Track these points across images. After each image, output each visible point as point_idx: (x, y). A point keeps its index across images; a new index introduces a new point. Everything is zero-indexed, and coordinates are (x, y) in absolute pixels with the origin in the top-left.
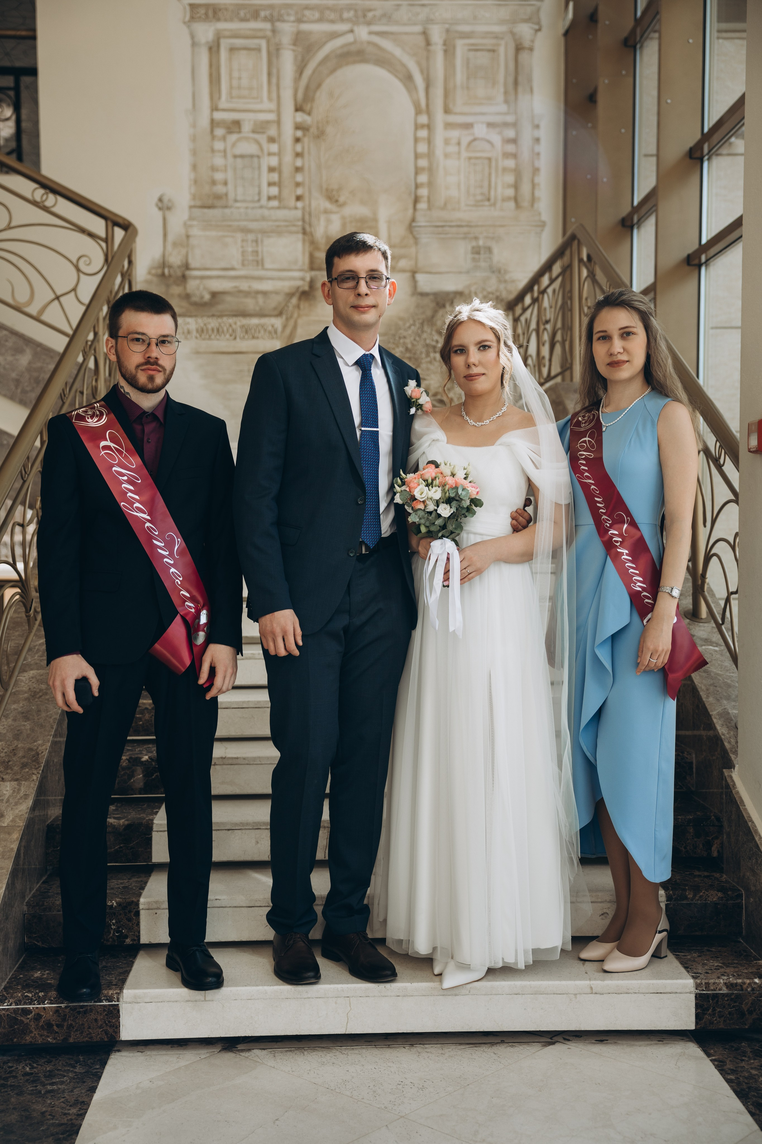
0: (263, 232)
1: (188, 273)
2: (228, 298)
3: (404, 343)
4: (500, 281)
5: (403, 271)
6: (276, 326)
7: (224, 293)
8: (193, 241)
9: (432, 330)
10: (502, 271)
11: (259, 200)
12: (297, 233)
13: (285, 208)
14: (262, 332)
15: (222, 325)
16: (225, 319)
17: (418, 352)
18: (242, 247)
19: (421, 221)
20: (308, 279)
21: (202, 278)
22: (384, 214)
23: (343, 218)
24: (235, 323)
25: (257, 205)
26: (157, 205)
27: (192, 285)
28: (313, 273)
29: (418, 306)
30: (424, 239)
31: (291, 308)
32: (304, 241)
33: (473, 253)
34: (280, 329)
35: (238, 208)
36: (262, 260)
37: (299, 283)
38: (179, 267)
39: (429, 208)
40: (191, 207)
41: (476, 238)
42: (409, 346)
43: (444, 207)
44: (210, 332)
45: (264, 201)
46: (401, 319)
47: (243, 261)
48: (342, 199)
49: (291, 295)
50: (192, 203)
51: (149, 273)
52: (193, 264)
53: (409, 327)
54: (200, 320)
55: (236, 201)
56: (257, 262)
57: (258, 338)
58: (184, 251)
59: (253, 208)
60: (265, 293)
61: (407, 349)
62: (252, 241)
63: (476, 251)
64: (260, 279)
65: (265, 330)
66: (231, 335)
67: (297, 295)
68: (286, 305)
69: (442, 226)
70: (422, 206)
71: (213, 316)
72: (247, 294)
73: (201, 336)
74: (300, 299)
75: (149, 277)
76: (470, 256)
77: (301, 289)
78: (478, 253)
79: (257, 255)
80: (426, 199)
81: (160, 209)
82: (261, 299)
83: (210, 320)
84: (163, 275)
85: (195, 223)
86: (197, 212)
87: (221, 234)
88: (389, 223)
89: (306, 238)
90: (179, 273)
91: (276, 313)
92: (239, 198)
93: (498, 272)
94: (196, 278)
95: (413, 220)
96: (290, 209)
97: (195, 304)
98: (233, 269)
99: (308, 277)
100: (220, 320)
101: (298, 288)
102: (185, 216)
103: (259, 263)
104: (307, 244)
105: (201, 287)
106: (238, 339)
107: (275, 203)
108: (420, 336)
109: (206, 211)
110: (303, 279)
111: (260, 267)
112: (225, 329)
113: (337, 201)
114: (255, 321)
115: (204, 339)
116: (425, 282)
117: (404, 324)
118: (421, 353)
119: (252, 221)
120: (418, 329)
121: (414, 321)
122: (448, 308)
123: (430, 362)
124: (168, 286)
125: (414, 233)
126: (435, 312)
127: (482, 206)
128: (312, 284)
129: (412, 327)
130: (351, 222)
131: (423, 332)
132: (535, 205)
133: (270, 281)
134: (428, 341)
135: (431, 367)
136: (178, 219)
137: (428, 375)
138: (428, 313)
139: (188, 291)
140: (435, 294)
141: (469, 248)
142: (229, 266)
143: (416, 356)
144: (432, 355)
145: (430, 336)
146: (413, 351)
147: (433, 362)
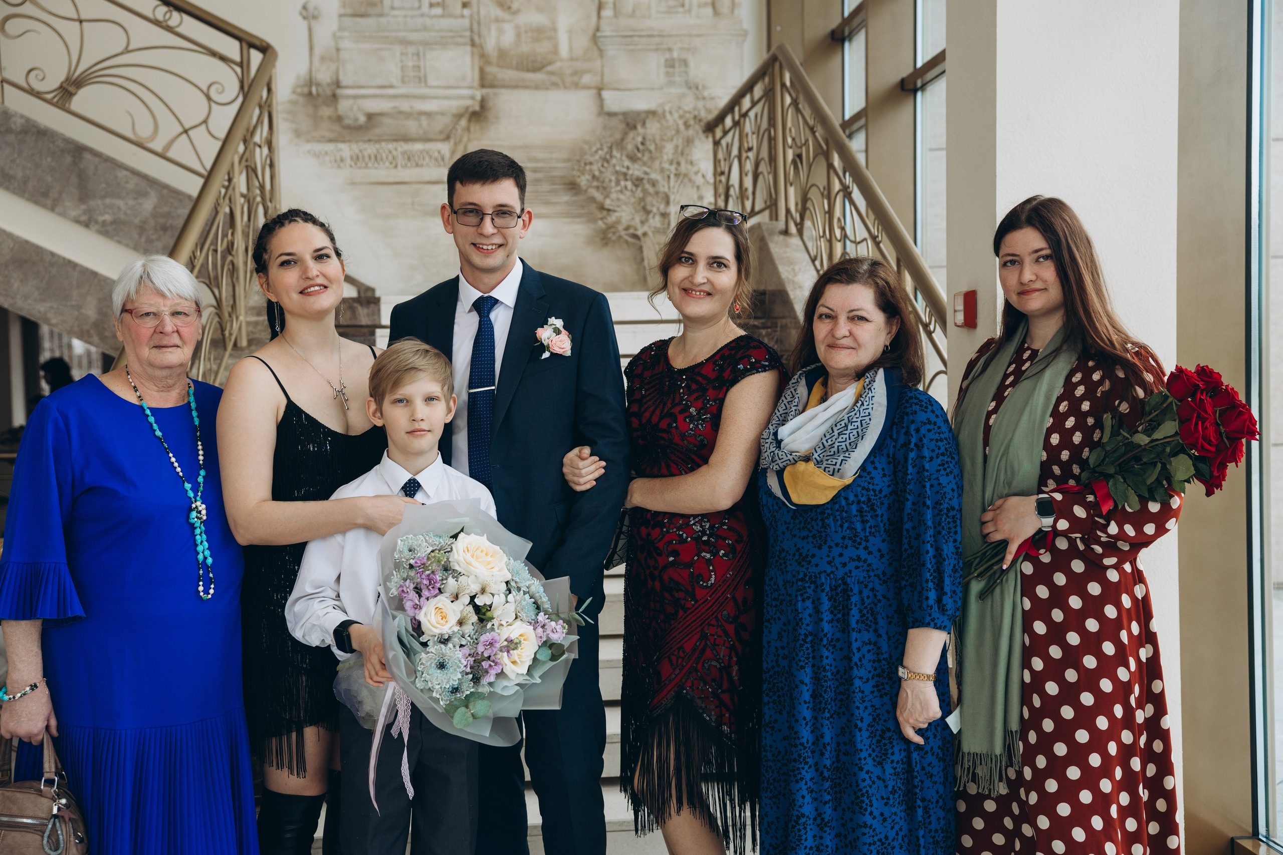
0: (426, 44)
1: (339, 91)
2: (387, 121)
3: (591, 170)
4: (697, 98)
5: (588, 87)
6: (443, 152)
7: (381, 114)
8: (344, 55)
9: (622, 155)
10: (700, 87)
11: (420, 7)
12: (465, 44)
13: (450, 16)
14: (427, 159)
15: (381, 151)
16: (383, 144)
17: (607, 180)
18: (402, 61)
19: (607, 30)
20: (479, 98)
21: (356, 97)
22: (564, 22)
23: (517, 27)
24: (396, 149)
25: (417, 12)
26: (301, 14)
27: (344, 106)
28: (485, 91)
29: (605, 127)
30: (611, 50)
31: (459, 131)
32: (473, 54)
33: (666, 67)
34: (447, 155)
35: (396, 16)
36: (425, 76)
37: (469, 102)
38: (329, 85)
39: (616, 16)
40: (341, 16)
41: (670, 50)
42: (597, 173)
43: (632, 15)
44: (367, 159)
45: (425, 8)
46: (586, 142)
47: (403, 77)
48: (515, 6)
49: (459, 116)
50: (342, 11)
51: (294, 92)
52: (344, 81)
53: (596, 152)
54: (354, 146)
55: (393, 8)
56: (420, 78)
57: (422, 166)
58: (333, 67)
59: (412, 17)
60: (429, 114)
61: (594, 177)
62: (413, 54)
63: (670, 64)
64: (423, 97)
65: (431, 157)
66: (391, 163)
67: (467, 116)
68: (454, 128)
69: (631, 36)
70: (607, 13)
71: (370, 141)
72: (408, 115)
73: (355, 164)
74: (470, 120)
75: (294, 97)
76: (663, 70)
77: (471, 110)
78: (673, 66)
79: (419, 71)
80: (611, 5)
81: (305, 18)
82: (424, 121)
83: (366, 146)
84: (310, 94)
85: (346, 34)
86: (348, 21)
87: (376, 46)
88: (570, 32)
89: (475, 50)
90: (329, 92)
91: (443, 136)
92: (396, 5)
93: (695, 87)
94: (348, 97)
95: (598, 29)
96: (456, 17)
97: (348, 128)
98: (391, 87)
99: (478, 94)
100: (377, 146)
101: (467, 108)
102: (335, 26)
103: (422, 80)
104: (477, 58)
105: (355, 108)
106: (399, 167)
107: (438, 11)
108: (608, 162)
109: (358, 20)
110: (472, 98)
111: (423, 84)
112: (384, 156)
113: (509, 8)
114: (418, 146)
115: (360, 168)
116: (614, 101)
117: (590, 148)
118: (610, 181)
119: (412, 31)
120: (606, 153)
121: (602, 145)
122: (640, 129)
123: (621, 192)
124: (316, 107)
125: (599, 44)
126: (625, 134)
127: (677, 12)
128: (483, 103)
129: (600, 152)
130: (526, 32)
131: (611, 157)
132: (736, 12)
133: (435, 101)
134: (618, 168)
135: (622, 197)
136: (326, 30)
137: (618, 206)
138: (618, 136)
139: (340, 112)
140: (625, 114)
141: (662, 61)
142: (387, 83)
143: (605, 185)
144: (623, 183)
145: (620, 161)
146: (601, 179)
147: (624, 191)
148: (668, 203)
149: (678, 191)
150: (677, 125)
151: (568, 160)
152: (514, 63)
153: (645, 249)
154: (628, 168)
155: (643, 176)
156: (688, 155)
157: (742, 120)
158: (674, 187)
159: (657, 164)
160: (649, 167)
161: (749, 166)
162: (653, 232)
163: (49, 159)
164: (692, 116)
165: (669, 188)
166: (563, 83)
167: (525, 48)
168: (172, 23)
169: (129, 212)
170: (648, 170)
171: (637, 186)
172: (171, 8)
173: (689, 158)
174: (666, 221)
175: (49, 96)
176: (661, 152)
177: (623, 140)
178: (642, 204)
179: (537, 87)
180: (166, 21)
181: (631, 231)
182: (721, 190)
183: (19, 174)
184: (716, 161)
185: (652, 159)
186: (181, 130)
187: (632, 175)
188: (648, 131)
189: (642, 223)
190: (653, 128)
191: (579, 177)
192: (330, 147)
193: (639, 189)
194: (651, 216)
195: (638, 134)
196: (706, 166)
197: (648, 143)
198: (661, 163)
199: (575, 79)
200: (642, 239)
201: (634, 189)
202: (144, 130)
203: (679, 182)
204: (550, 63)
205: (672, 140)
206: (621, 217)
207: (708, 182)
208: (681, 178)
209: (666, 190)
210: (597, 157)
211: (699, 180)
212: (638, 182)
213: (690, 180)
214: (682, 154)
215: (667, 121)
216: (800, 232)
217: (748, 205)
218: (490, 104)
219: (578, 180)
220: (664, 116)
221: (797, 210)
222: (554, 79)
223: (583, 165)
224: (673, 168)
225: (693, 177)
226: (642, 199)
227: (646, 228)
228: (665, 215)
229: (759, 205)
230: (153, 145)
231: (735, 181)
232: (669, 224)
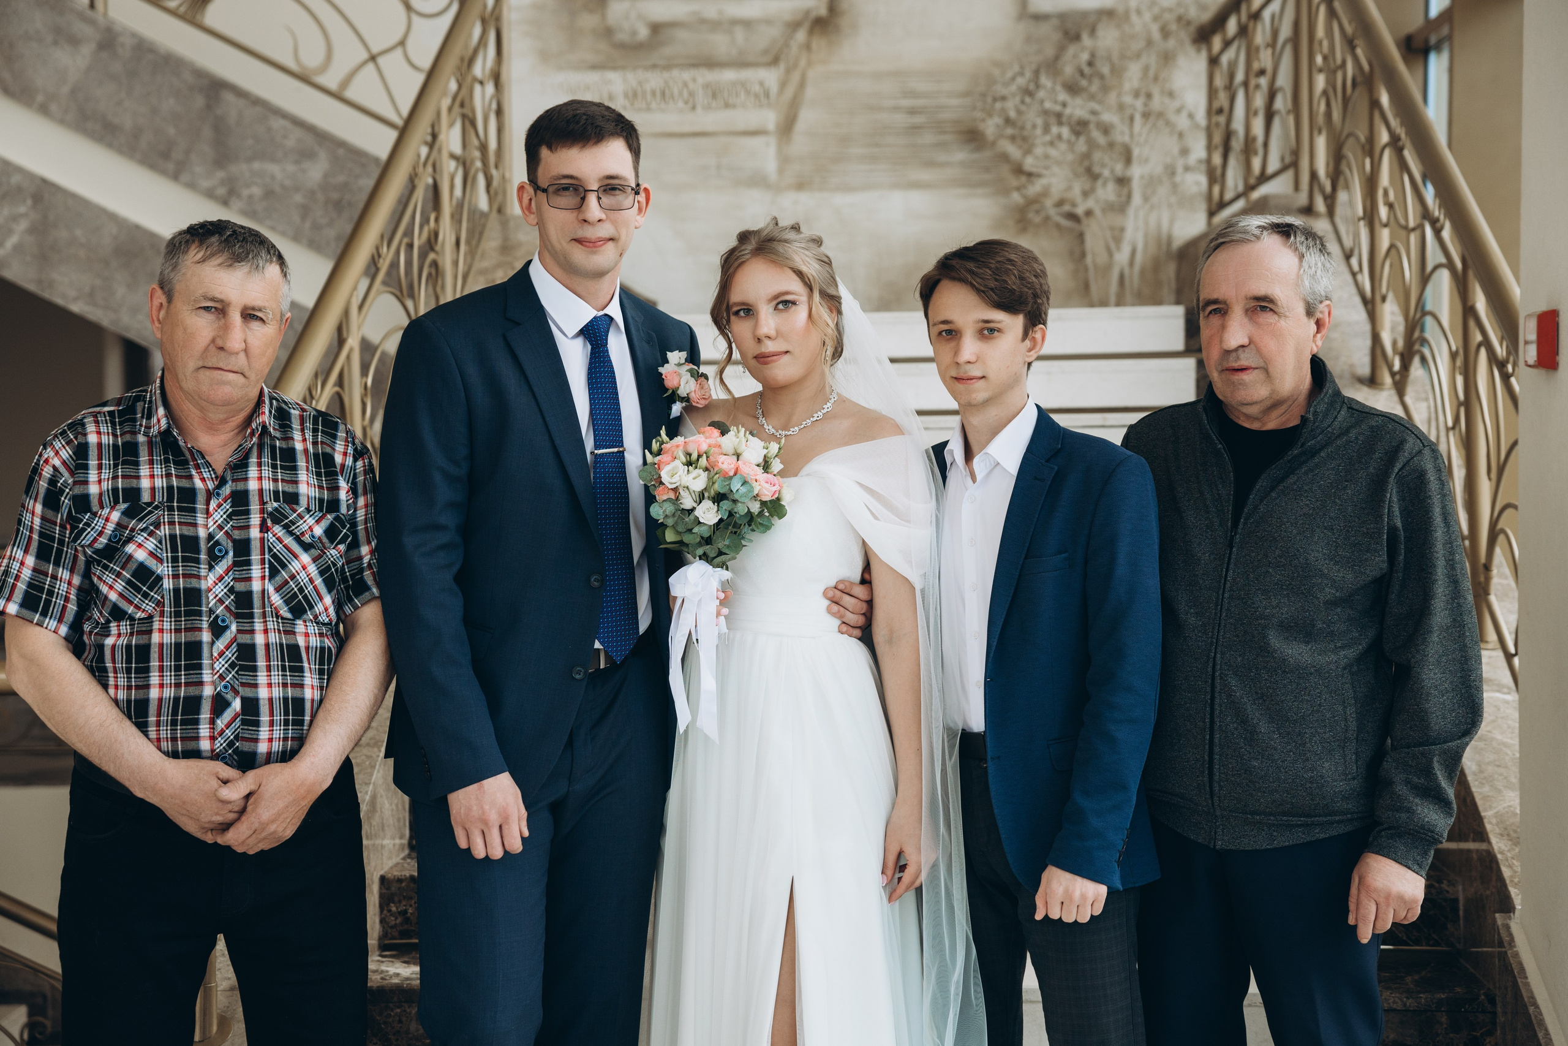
2: (681, 34)
3: (1003, 110)
6: (766, 83)
7: (673, 24)
9: (1054, 83)
14: (743, 95)
15: (670, 83)
16: (676, 72)
17: (1029, 126)
24: (695, 80)
27: (616, 11)
29: (1028, 39)
31: (794, 50)
34: (774, 89)
42: (1012, 114)
46: (997, 64)
49: (794, 26)
53: (1013, 79)
54: (630, 77)
57: (736, 106)
60: (747, 24)
61: (1008, 121)
65: (748, 92)
66: (686, 103)
67: (807, 25)
68: (787, 45)
71: (654, 67)
72: (715, 25)
74: (811, 32)
77: (813, 15)
82: (740, 34)
83: (649, 75)
91: (768, 59)
97: (622, 46)
100: (665, 75)
101: (807, 12)
105: (633, 15)
106: (699, 109)
108: (1031, 95)
112: (676, 90)
114: (729, 75)
117: (1004, 73)
118: (1034, 126)
120: (1029, 81)
121: (1022, 67)
122: (1086, 40)
123: (1052, 143)
124: (574, 14)
126: (1061, 50)
128: (834, 4)
129: (1019, 79)
131: (1038, 86)
134: (1048, 105)
135: (1053, 152)
137: (1046, 168)
138: (1049, 52)
139: (610, 22)
140: (1063, 17)
143: (1025, 133)
144: (1055, 130)
145: (1052, 95)
146: (1019, 124)
147: (1057, 142)
148: (1128, 160)
149: (1145, 142)
150: (1149, 32)
151: (967, 94)
153: (1087, 237)
154: (1064, 105)
155: (1088, 117)
156: (1165, 80)
157: (1251, 24)
158: (1139, 135)
159: (1112, 98)
160: (1100, 102)
161: (1259, 101)
162: (1102, 210)
163: (172, 101)
164: (1174, 16)
165: (1132, 135)
169: (287, 182)
170: (1097, 107)
171: (1077, 134)
173: (1168, 85)
176: (1120, 77)
177: (1057, 58)
178: (1086, 164)
181: (1067, 208)
182: (1218, 138)
183: (128, 124)
184: (1212, 92)
185: (1105, 89)
186: (365, 55)
187: (1070, 116)
188: (1100, 43)
189: (1085, 194)
190: (1108, 38)
191: (982, 121)
192: (593, 78)
193: (1082, 139)
194: (1100, 182)
195: (1083, 49)
196: (1195, 100)
197: (1098, 63)
200: (1084, 221)
201: (1073, 139)
202: (312, 58)
203: (1148, 126)
205: (1139, 56)
206: (1050, 185)
207: (1198, 127)
208: (1152, 119)
209: (1126, 139)
210: (1013, 88)
211: (1183, 122)
212: (1080, 127)
213: (1168, 123)
214: (1156, 79)
215: (1132, 26)
216: (1331, 212)
217: (1256, 163)
218: (844, 5)
219: (981, 126)
220: (1127, 18)
221: (1328, 175)
223: (990, 101)
224: (1139, 104)
225: (1173, 118)
226: (1087, 156)
227: (1090, 203)
228: (1123, 181)
229: (1273, 165)
230: (324, 80)
231: (1238, 125)
232: (1129, 196)
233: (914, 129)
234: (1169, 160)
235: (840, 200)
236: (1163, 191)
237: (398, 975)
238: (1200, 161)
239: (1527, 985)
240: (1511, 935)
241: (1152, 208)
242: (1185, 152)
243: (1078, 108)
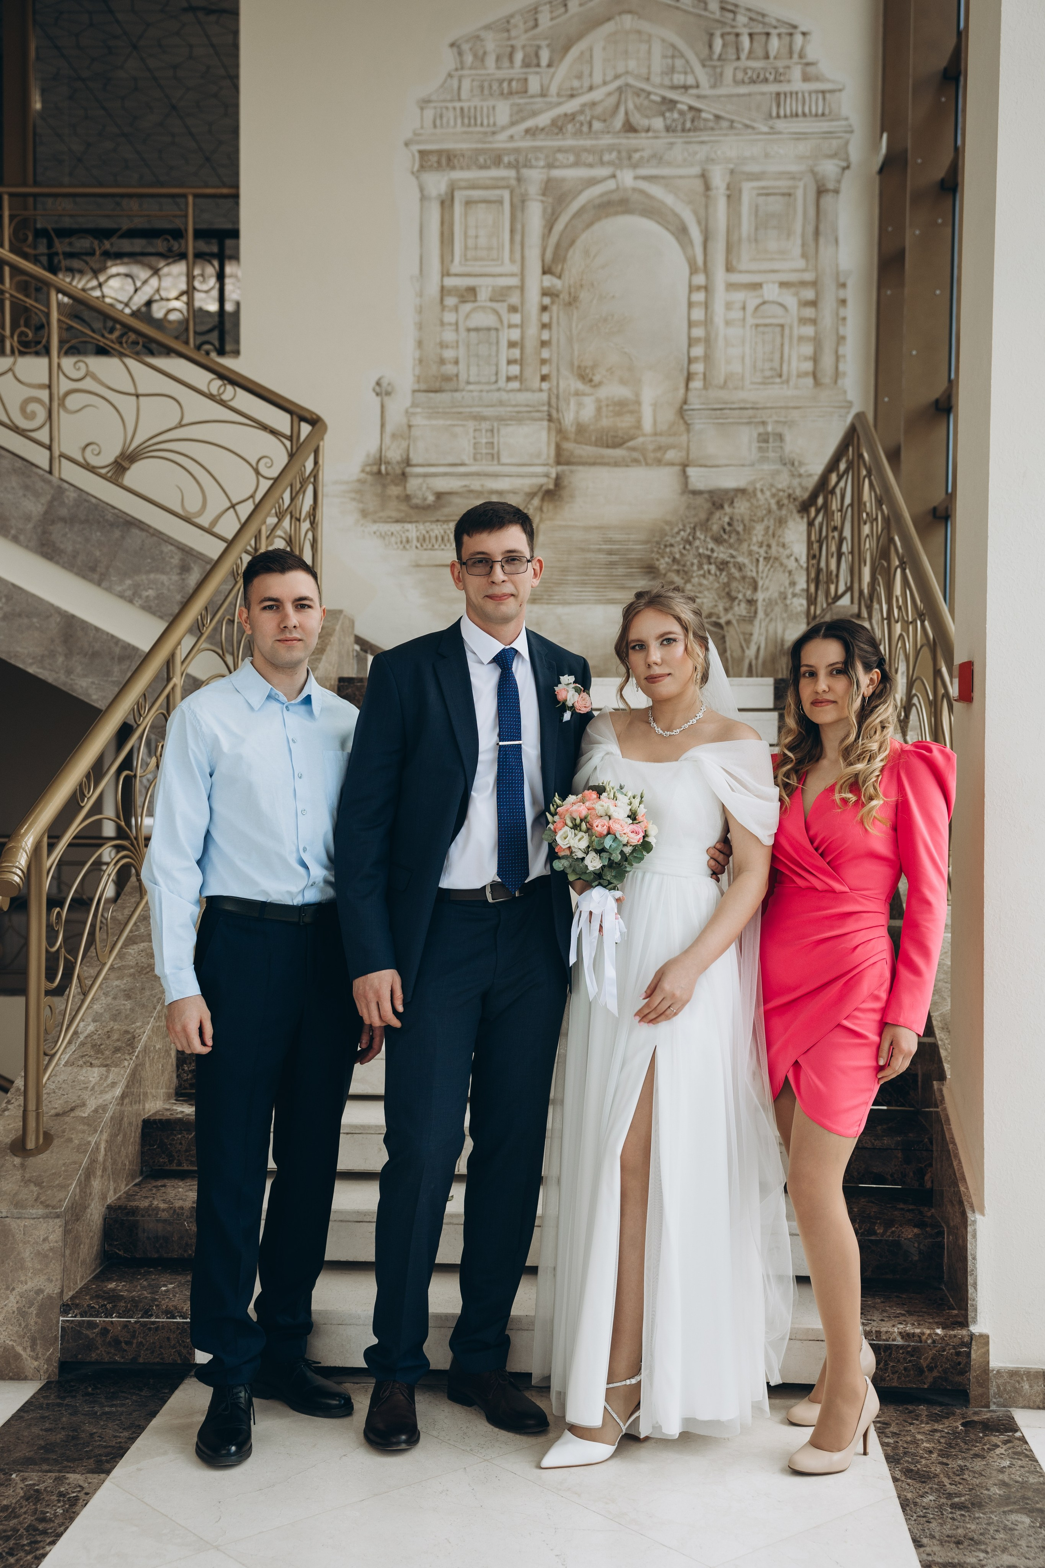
0: (500, 419)
1: (408, 470)
2: (456, 500)
3: (671, 553)
4: (793, 475)
5: (672, 464)
7: (450, 493)
8: (415, 432)
9: (706, 536)
10: (796, 463)
11: (496, 382)
12: (541, 420)
13: (527, 390)
17: (688, 563)
18: (475, 438)
19: (695, 402)
20: (554, 475)
21: (425, 475)
22: (648, 395)
23: (598, 401)
25: (494, 387)
26: (374, 390)
27: (413, 484)
28: (560, 468)
29: (688, 507)
30: (698, 424)
32: (549, 429)
33: (758, 442)
35: (471, 391)
36: (499, 453)
37: (543, 480)
38: (398, 463)
39: (705, 387)
40: (414, 391)
41: (764, 423)
42: (678, 556)
43: (724, 386)
44: (433, 541)
45: (502, 383)
46: (667, 523)
47: (475, 454)
48: (597, 378)
49: (532, 495)
50: (416, 387)
51: (363, 471)
52: (415, 459)
53: (678, 533)
54: (421, 527)
55: (468, 383)
56: (493, 455)
58: (404, 444)
59: (488, 391)
61: (674, 560)
62: (487, 431)
63: (764, 438)
64: (495, 475)
67: (540, 495)
69: (721, 409)
70: (697, 384)
71: (438, 521)
73: (422, 546)
74: (543, 500)
75: (363, 475)
76: (755, 445)
77: (544, 488)
78: (766, 441)
79: (493, 448)
80: (701, 376)
81: (377, 394)
83: (434, 526)
84: (379, 472)
85: (419, 410)
86: (422, 397)
87: (449, 422)
88: (655, 405)
89: (552, 425)
90: (398, 471)
92: (472, 379)
93: (790, 463)
94: (418, 475)
95: (685, 402)
96: (533, 391)
97: (416, 507)
98: (463, 464)
99: (553, 471)
100: (445, 526)
101: (542, 486)
102: (408, 403)
103: (495, 457)
104: (553, 433)
105: (424, 488)
107: (515, 385)
108: (690, 544)
109: (432, 395)
110: (547, 475)
111: (495, 462)
113: (591, 381)
115: (426, 550)
116: (699, 478)
117: (672, 529)
118: (692, 564)
119: (488, 406)
120: (689, 534)
121: (684, 526)
122: (727, 509)
123: (704, 576)
124: (384, 486)
125: (686, 418)
126: (711, 514)
127: (773, 383)
128: (558, 481)
129: (682, 533)
130: (607, 406)
131: (694, 538)
132: (840, 382)
133: (507, 479)
134: (701, 551)
135: (705, 582)
136: (398, 406)
137: (700, 592)
138: (703, 516)
139: (408, 492)
140: (711, 492)
141: (755, 435)
142: (458, 461)
143: (686, 569)
144: (706, 567)
145: (704, 543)
146: (682, 563)
147: (707, 575)
148: (755, 589)
149: (767, 577)
150: (769, 504)
151: (647, 542)
152: (593, 438)
153: (727, 639)
154: (712, 550)
155: (728, 559)
156: (779, 537)
157: (831, 497)
158: (763, 572)
159: (745, 546)
160: (736, 550)
161: (833, 548)
162: (738, 621)
163: (99, 534)
164: (786, 494)
165: (757, 572)
166: (645, 459)
167: (605, 422)
168: (225, 397)
169: (172, 587)
170: (734, 553)
171: (721, 570)
172: (226, 382)
173: (781, 540)
174: (753, 609)
175: (103, 471)
176: (749, 534)
177: (708, 520)
178: (727, 590)
179: (616, 464)
180: (220, 395)
181: (714, 619)
182: (813, 575)
183: (70, 548)
184: (809, 543)
185: (740, 541)
186: (228, 504)
187: (717, 558)
188: (736, 511)
189: (726, 610)
190: (742, 507)
191: (658, 560)
192: (396, 527)
193: (724, 573)
194: (736, 602)
195: (725, 514)
196: (800, 549)
197: (735, 523)
198: (749, 545)
199: (659, 455)
200: (725, 628)
201: (718, 573)
202: (193, 506)
203: (769, 566)
204: (632, 438)
205: (763, 520)
206: (703, 603)
207: (802, 567)
208: (771, 562)
209: (754, 574)
210: (678, 539)
211: (791, 564)
212: (723, 566)
213: (781, 564)
214: (774, 535)
215: (758, 500)
217: (832, 588)
218: (566, 483)
219: (657, 563)
220: (755, 495)
221: (869, 592)
222: (635, 455)
223: (662, 547)
224: (762, 552)
225: (785, 561)
226: (727, 585)
227: (730, 616)
228: (751, 602)
229: (842, 588)
230: (201, 521)
231: (823, 564)
232: (756, 612)
233: (612, 564)
234: (782, 589)
235: (560, 610)
236: (778, 609)
237: (182, 1112)
238: (803, 590)
239: (950, 1129)
240: (942, 1096)
241: (771, 620)
242: (793, 584)
243: (721, 553)
